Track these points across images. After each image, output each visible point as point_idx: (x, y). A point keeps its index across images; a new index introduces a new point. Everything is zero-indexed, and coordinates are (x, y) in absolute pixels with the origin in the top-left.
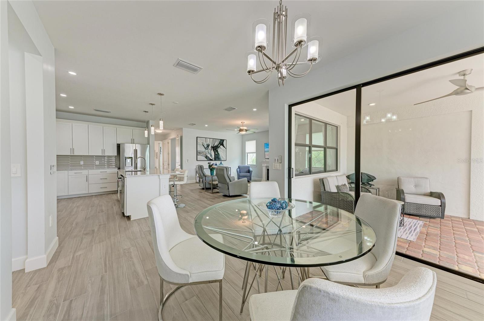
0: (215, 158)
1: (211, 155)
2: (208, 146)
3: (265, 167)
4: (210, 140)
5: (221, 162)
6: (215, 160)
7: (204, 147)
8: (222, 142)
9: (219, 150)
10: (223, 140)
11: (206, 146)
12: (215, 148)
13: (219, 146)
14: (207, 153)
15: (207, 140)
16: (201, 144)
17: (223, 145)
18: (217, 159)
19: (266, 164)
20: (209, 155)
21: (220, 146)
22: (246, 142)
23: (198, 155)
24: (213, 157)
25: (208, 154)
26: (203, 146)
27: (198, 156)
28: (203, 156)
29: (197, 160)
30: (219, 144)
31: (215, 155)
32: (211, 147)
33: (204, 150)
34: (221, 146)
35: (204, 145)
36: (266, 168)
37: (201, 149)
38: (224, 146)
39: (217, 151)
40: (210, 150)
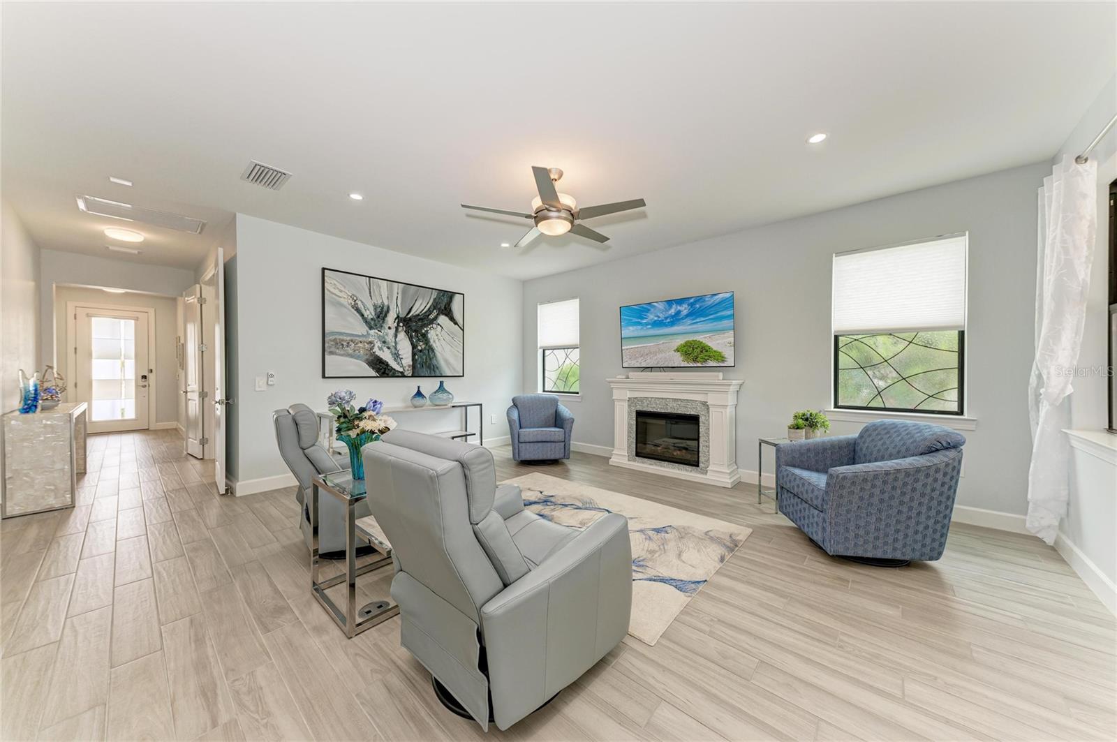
0: (414, 367)
1: (397, 356)
2: (382, 313)
3: (626, 404)
4: (390, 291)
5: (441, 383)
6: (412, 376)
7: (362, 315)
8: (445, 300)
9: (433, 334)
10: (451, 295)
11: (370, 314)
12: (415, 326)
13: (432, 317)
14: (378, 344)
15: (374, 287)
16: (347, 302)
17: (448, 312)
18: (425, 371)
19: (631, 390)
20: (386, 356)
21: (436, 318)
22: (539, 307)
23: (331, 353)
24: (407, 360)
25: (380, 349)
26: (358, 310)
27: (326, 356)
28: (358, 358)
29: (324, 376)
30: (434, 306)
31: (414, 355)
32: (398, 317)
33: (360, 329)
34: (443, 319)
35: (360, 305)
36: (629, 406)
37: (346, 324)
38: (452, 319)
39: (425, 336)
40: (393, 330)
